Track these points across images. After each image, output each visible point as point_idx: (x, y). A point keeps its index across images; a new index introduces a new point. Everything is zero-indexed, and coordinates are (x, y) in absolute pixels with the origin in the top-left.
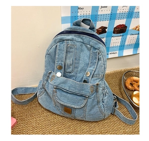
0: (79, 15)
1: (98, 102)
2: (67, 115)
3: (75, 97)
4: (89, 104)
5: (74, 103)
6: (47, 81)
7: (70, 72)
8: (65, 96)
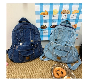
0: (43, 19)
1: (73, 54)
2: (58, 60)
3: (63, 52)
4: (69, 55)
5: (62, 55)
6: (50, 45)
7: (59, 42)
8: (58, 52)
